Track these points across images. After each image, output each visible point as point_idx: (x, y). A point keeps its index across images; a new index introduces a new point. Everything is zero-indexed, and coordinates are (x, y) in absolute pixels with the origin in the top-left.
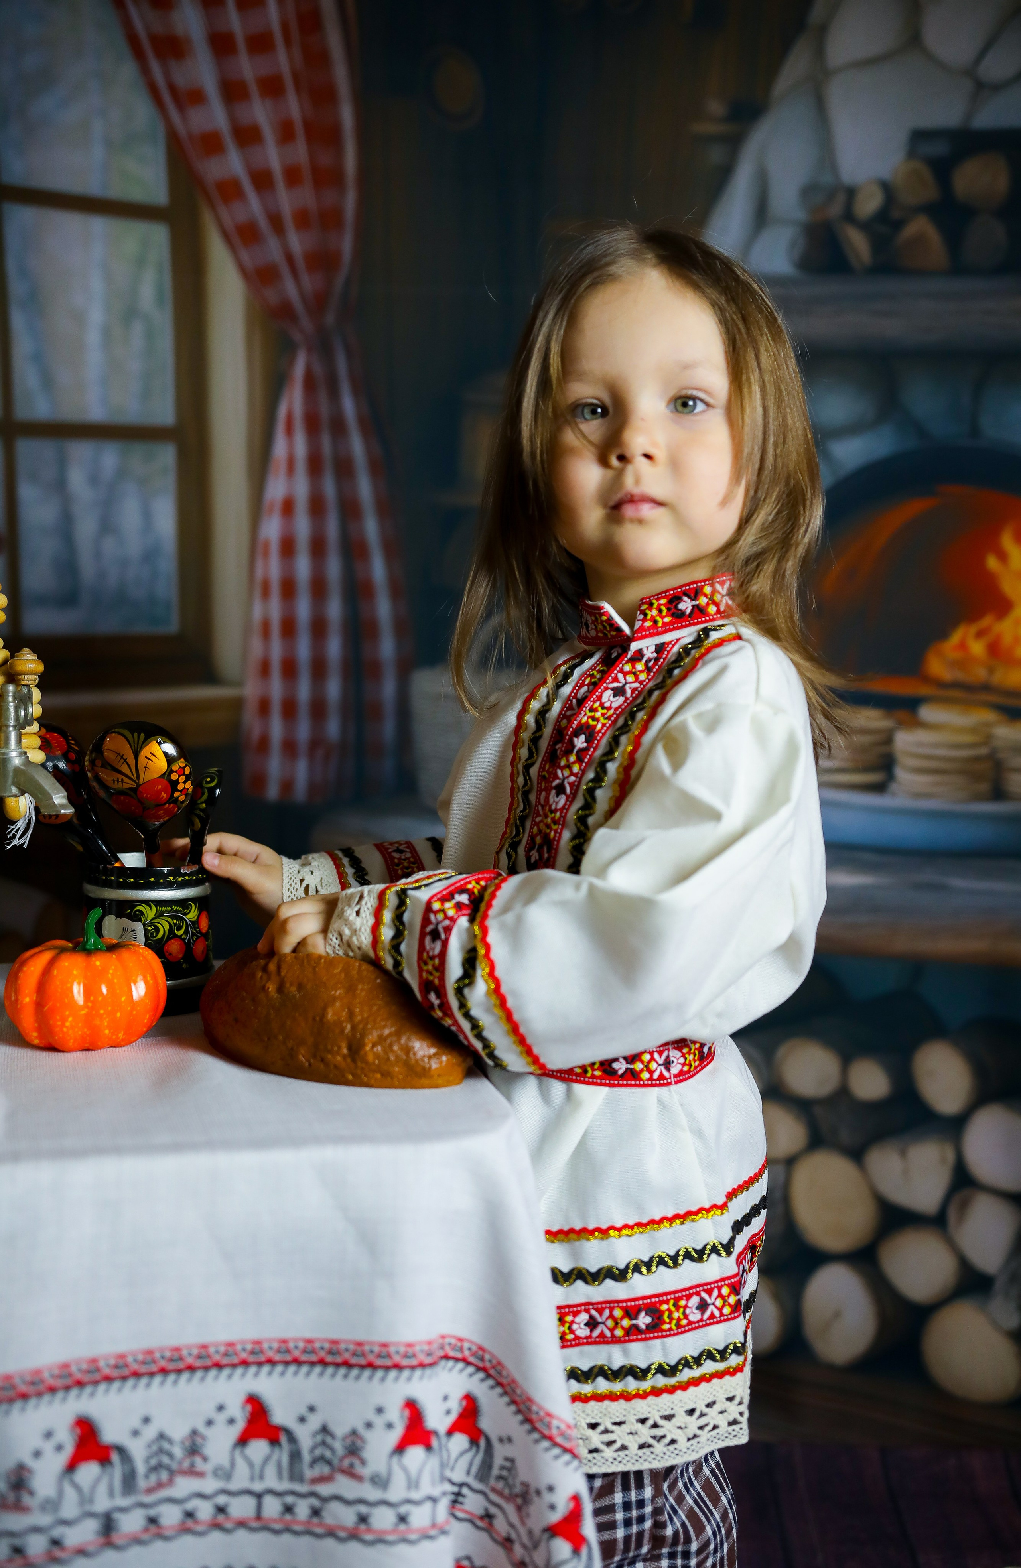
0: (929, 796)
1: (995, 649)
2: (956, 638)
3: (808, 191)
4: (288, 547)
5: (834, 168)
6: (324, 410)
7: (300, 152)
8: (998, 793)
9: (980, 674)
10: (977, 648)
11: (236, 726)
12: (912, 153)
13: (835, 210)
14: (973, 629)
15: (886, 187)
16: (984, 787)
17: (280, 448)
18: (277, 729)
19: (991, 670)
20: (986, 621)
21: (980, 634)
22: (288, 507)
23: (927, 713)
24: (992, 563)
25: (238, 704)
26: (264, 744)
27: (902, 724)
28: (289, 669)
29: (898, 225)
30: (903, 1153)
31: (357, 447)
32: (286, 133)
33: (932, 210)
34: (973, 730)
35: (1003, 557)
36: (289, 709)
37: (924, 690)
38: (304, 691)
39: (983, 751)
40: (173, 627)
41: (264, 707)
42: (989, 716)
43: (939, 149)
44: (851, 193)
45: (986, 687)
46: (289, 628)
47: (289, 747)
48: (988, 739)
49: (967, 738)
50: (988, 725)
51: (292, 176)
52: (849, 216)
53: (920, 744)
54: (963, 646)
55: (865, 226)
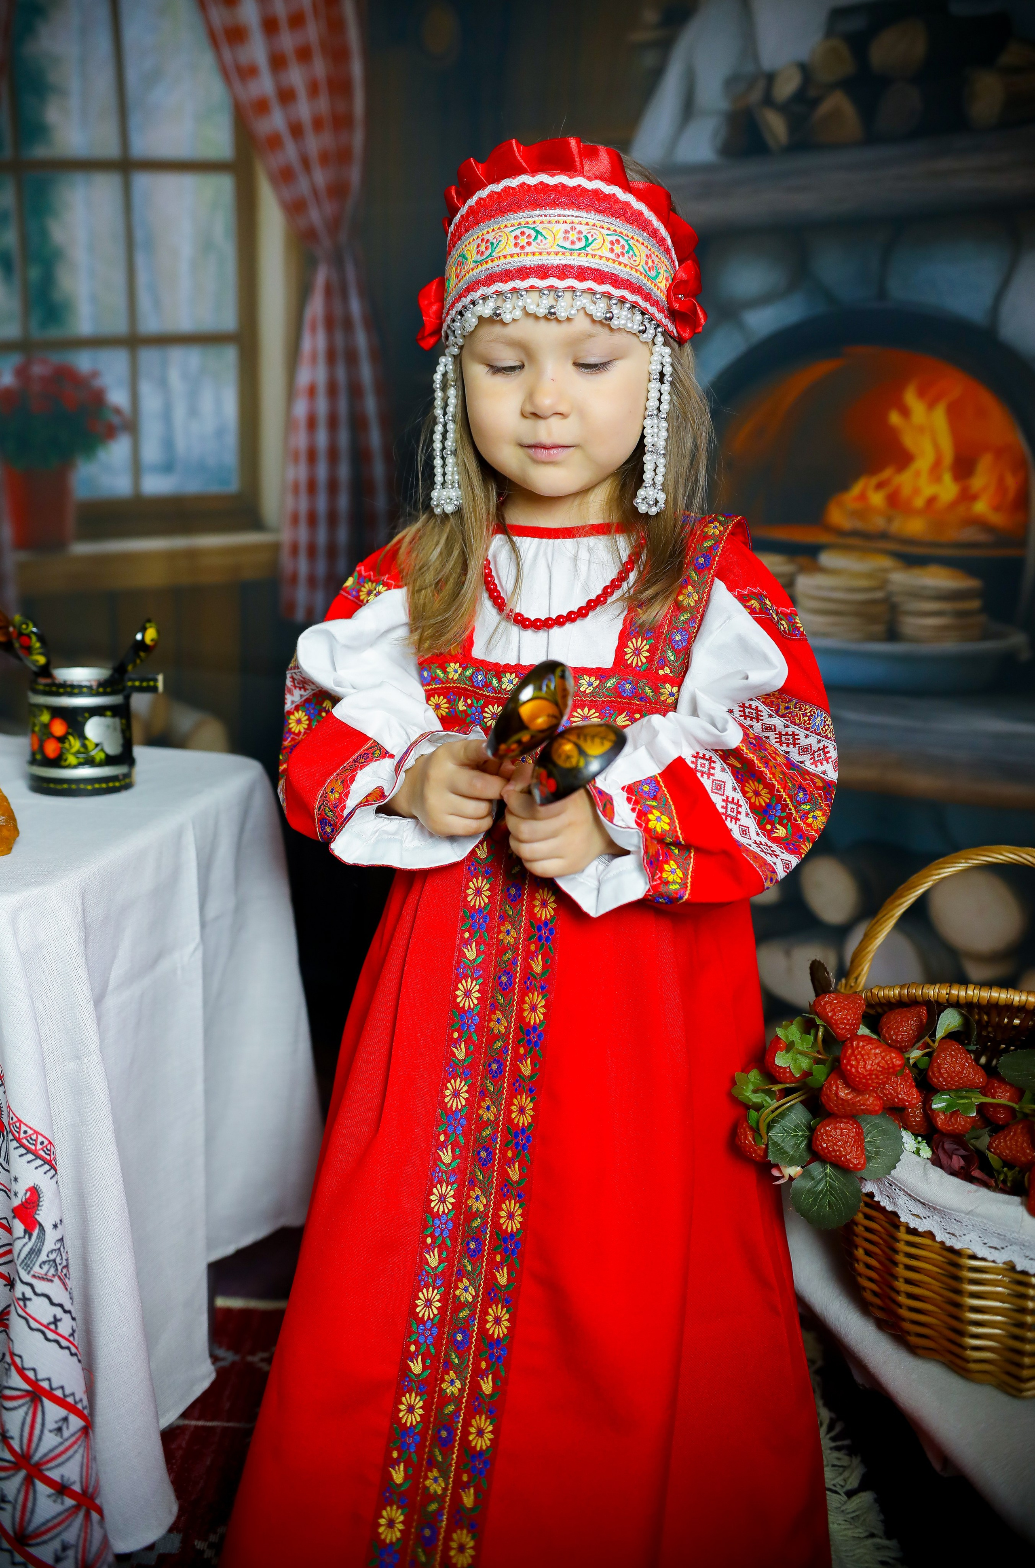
0: (826, 635)
1: (894, 500)
2: (856, 490)
3: (731, 82)
4: (312, 423)
5: (756, 58)
6: (338, 311)
7: (323, 104)
8: (893, 634)
9: (878, 523)
10: (877, 499)
11: (274, 566)
12: (830, 33)
13: (756, 96)
14: (874, 481)
15: (804, 69)
16: (879, 628)
17: (307, 345)
18: (303, 567)
19: (890, 520)
20: (887, 473)
21: (880, 486)
22: (312, 391)
23: (827, 559)
24: (895, 418)
25: (276, 547)
26: (294, 579)
27: (802, 570)
28: (312, 519)
29: (815, 103)
30: (788, 953)
31: (361, 339)
32: (313, 90)
33: (848, 85)
34: (869, 575)
35: (905, 412)
36: (312, 551)
37: (823, 538)
38: (322, 537)
39: (879, 595)
40: (233, 486)
41: (295, 549)
42: (885, 562)
43: (856, 24)
44: (771, 78)
45: (884, 536)
46: (312, 486)
47: (312, 581)
48: (883, 584)
49: (864, 583)
50: (886, 570)
51: (318, 124)
52: (768, 100)
53: (819, 588)
54: (863, 497)
55: (783, 109)
